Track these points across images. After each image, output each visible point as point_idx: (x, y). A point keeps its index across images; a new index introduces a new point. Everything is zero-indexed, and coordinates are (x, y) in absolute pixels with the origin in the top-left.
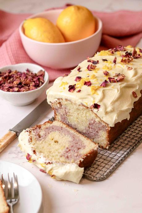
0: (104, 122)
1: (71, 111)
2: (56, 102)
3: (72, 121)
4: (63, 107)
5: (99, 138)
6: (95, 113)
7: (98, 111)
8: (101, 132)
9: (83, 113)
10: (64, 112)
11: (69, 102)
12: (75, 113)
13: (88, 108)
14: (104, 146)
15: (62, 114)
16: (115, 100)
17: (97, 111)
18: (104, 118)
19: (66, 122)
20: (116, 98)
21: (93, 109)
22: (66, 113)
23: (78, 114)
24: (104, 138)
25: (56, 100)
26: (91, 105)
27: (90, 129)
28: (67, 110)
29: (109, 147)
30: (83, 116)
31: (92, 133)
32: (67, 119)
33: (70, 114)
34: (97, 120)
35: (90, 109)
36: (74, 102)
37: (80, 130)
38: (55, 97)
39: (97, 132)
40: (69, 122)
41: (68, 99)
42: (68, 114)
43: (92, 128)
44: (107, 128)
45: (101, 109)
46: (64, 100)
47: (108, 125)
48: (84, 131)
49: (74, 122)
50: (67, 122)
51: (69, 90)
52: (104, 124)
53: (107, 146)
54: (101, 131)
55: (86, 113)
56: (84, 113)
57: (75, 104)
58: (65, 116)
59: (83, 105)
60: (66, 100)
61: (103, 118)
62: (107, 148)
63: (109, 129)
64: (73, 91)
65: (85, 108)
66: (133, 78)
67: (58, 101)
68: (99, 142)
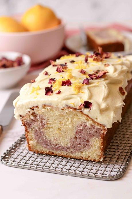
0: (99, 124)
1: (50, 121)
2: (28, 113)
3: (51, 135)
4: (38, 118)
5: (90, 148)
6: (85, 115)
7: (91, 111)
8: (93, 140)
9: (67, 118)
10: (40, 124)
11: (48, 108)
12: (57, 121)
13: (75, 109)
14: (97, 159)
15: (37, 128)
16: (105, 96)
17: (89, 111)
18: (98, 118)
19: (42, 139)
20: (106, 94)
21: (82, 110)
22: (43, 126)
23: (61, 122)
24: (97, 148)
25: (29, 110)
26: (80, 105)
27: (78, 140)
28: (44, 121)
29: (104, 158)
30: (68, 123)
31: (80, 144)
32: (44, 134)
33: (49, 125)
34: (89, 124)
35: (79, 110)
36: (56, 107)
37: (63, 145)
38: (27, 107)
39: (88, 141)
40: (47, 137)
41: (47, 103)
42: (45, 126)
43: (80, 138)
44: (102, 132)
45: (94, 107)
46: (41, 107)
47: (104, 126)
48: (69, 145)
49: (53, 137)
50: (45, 138)
51: (46, 94)
52: (99, 127)
53: (100, 158)
54: (94, 138)
55: (73, 118)
56: (70, 118)
57: (57, 108)
58: (42, 130)
59: (69, 107)
60: (44, 106)
61: (96, 118)
62: (102, 160)
63: (105, 132)
64: (51, 93)
65: (71, 110)
66: (115, 73)
67: (32, 112)
68: (90, 155)
